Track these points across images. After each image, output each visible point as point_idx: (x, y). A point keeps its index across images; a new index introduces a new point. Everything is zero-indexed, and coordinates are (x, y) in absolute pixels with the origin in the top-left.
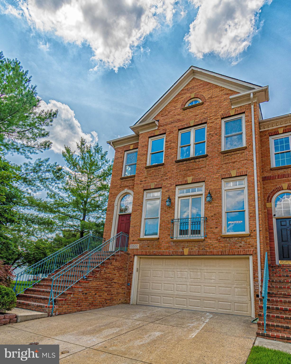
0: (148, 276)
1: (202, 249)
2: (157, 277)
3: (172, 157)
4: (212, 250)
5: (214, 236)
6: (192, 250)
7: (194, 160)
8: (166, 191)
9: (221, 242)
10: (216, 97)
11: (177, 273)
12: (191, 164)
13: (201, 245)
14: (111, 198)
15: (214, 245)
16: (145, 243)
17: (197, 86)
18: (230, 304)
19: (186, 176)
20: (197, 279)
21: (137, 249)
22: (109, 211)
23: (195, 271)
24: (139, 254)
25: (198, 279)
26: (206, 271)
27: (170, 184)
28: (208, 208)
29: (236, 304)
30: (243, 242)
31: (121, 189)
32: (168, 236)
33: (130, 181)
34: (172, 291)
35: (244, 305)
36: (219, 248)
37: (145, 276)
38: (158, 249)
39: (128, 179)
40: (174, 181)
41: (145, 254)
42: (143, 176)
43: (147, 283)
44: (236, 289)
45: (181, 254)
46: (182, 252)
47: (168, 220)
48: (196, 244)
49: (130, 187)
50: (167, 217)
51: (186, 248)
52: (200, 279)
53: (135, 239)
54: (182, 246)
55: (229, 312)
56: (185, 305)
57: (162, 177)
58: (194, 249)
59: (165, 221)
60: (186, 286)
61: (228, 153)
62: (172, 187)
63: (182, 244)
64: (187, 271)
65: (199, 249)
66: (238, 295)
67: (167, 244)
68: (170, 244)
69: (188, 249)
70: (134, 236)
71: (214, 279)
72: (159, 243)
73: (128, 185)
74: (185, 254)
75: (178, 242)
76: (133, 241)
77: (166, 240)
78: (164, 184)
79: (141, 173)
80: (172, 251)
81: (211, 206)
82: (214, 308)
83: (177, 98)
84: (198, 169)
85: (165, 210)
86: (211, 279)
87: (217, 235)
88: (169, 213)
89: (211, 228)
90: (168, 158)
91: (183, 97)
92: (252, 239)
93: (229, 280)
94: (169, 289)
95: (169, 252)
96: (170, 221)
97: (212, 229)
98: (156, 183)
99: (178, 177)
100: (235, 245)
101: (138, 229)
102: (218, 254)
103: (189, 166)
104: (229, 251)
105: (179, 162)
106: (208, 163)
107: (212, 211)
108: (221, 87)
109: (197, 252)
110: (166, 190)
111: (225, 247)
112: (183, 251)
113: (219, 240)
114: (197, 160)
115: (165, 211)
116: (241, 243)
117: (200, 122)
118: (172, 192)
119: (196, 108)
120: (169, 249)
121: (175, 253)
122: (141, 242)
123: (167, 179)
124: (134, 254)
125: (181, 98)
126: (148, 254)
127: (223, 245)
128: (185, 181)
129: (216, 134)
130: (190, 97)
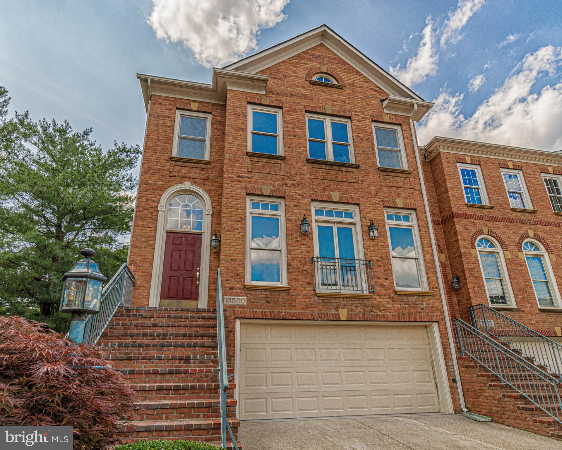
0: (263, 361)
1: (368, 311)
2: (282, 360)
3: (300, 151)
4: (383, 313)
5: (384, 292)
6: (352, 313)
7: (338, 167)
8: (295, 206)
9: (395, 301)
10: (359, 87)
11: (320, 352)
12: (334, 173)
13: (366, 304)
14: (146, 193)
15: (386, 305)
16: (260, 296)
17: (329, 58)
18: (411, 397)
19: (326, 188)
20: (356, 360)
21: (243, 307)
22: (142, 218)
23: (352, 347)
24: (248, 315)
25: (359, 360)
26: (369, 347)
27: (300, 195)
28: (370, 246)
29: (419, 396)
30: (424, 303)
31: (173, 179)
32: (307, 285)
33: (194, 170)
34: (314, 384)
35: (429, 395)
36: (395, 311)
37: (254, 360)
38: (290, 308)
39: (190, 164)
40: (306, 192)
41: (261, 317)
42: (242, 167)
43: (260, 375)
44: (415, 373)
45: (335, 319)
46: (335, 315)
47: (303, 256)
48: (359, 303)
49: (196, 180)
50: (302, 252)
51: (342, 308)
52: (360, 360)
53: (236, 286)
54: (335, 304)
55: (411, 409)
56: (340, 409)
57: (283, 179)
58: (356, 310)
59: (297, 258)
60: (339, 373)
61: (388, 172)
62: (305, 202)
63: (334, 301)
64: (337, 347)
65: (364, 311)
66: (419, 382)
67: (307, 300)
68: (312, 300)
69: (346, 310)
70: (233, 279)
71: (383, 360)
72: (290, 297)
73: (190, 175)
74: (342, 319)
75: (326, 297)
76: (231, 288)
77: (304, 291)
78: (290, 192)
79: (239, 161)
80: (318, 313)
81: (374, 245)
82: (388, 407)
83: (297, 61)
84: (346, 183)
85: (296, 238)
86: (378, 360)
87: (389, 289)
88: (304, 244)
89: (379, 278)
90: (292, 150)
91: (307, 64)
92: (435, 299)
93: (404, 360)
94: (309, 383)
95: (312, 315)
96: (308, 259)
97: (381, 281)
98: (272, 187)
99: (314, 187)
100: (415, 307)
101: (241, 266)
102: (393, 320)
103: (332, 175)
104: (409, 315)
105: (314, 163)
106: (361, 178)
107: (377, 253)
108: (365, 77)
109: (361, 315)
110: (294, 204)
111: (402, 309)
112: (338, 314)
113: (393, 298)
114: (344, 169)
115: (296, 241)
116: (422, 304)
117: (341, 114)
118: (306, 210)
119: (331, 89)
120: (312, 309)
121: (323, 317)
122: (251, 292)
123: (293, 185)
124: (237, 316)
125: (303, 63)
126: (269, 317)
127: (399, 306)
128: (328, 196)
129: (367, 140)
130: (319, 68)
